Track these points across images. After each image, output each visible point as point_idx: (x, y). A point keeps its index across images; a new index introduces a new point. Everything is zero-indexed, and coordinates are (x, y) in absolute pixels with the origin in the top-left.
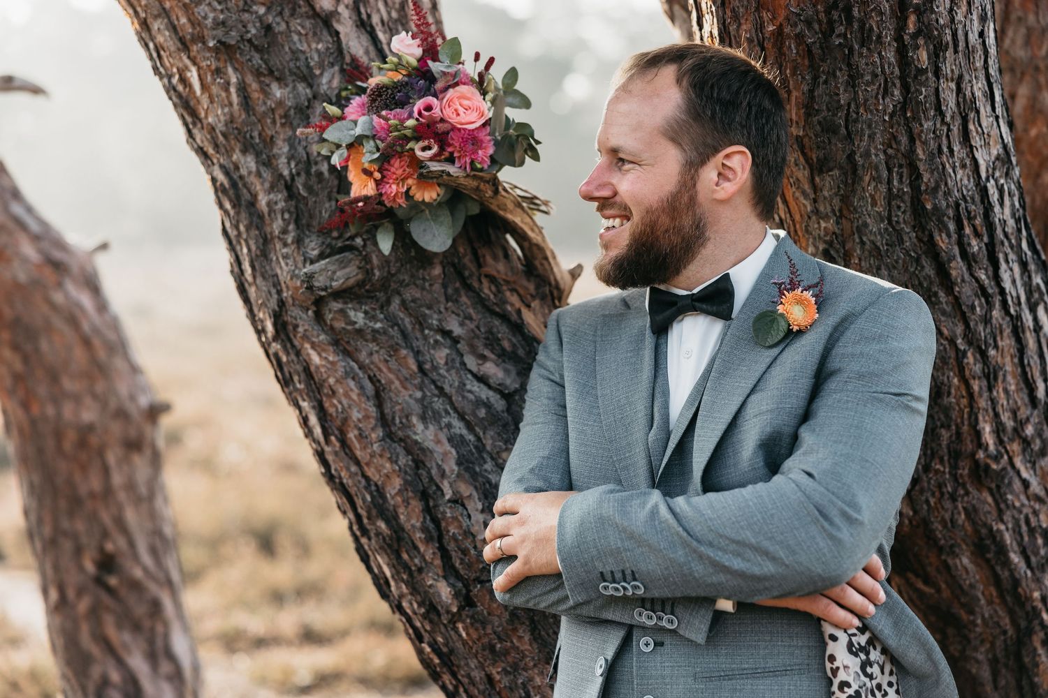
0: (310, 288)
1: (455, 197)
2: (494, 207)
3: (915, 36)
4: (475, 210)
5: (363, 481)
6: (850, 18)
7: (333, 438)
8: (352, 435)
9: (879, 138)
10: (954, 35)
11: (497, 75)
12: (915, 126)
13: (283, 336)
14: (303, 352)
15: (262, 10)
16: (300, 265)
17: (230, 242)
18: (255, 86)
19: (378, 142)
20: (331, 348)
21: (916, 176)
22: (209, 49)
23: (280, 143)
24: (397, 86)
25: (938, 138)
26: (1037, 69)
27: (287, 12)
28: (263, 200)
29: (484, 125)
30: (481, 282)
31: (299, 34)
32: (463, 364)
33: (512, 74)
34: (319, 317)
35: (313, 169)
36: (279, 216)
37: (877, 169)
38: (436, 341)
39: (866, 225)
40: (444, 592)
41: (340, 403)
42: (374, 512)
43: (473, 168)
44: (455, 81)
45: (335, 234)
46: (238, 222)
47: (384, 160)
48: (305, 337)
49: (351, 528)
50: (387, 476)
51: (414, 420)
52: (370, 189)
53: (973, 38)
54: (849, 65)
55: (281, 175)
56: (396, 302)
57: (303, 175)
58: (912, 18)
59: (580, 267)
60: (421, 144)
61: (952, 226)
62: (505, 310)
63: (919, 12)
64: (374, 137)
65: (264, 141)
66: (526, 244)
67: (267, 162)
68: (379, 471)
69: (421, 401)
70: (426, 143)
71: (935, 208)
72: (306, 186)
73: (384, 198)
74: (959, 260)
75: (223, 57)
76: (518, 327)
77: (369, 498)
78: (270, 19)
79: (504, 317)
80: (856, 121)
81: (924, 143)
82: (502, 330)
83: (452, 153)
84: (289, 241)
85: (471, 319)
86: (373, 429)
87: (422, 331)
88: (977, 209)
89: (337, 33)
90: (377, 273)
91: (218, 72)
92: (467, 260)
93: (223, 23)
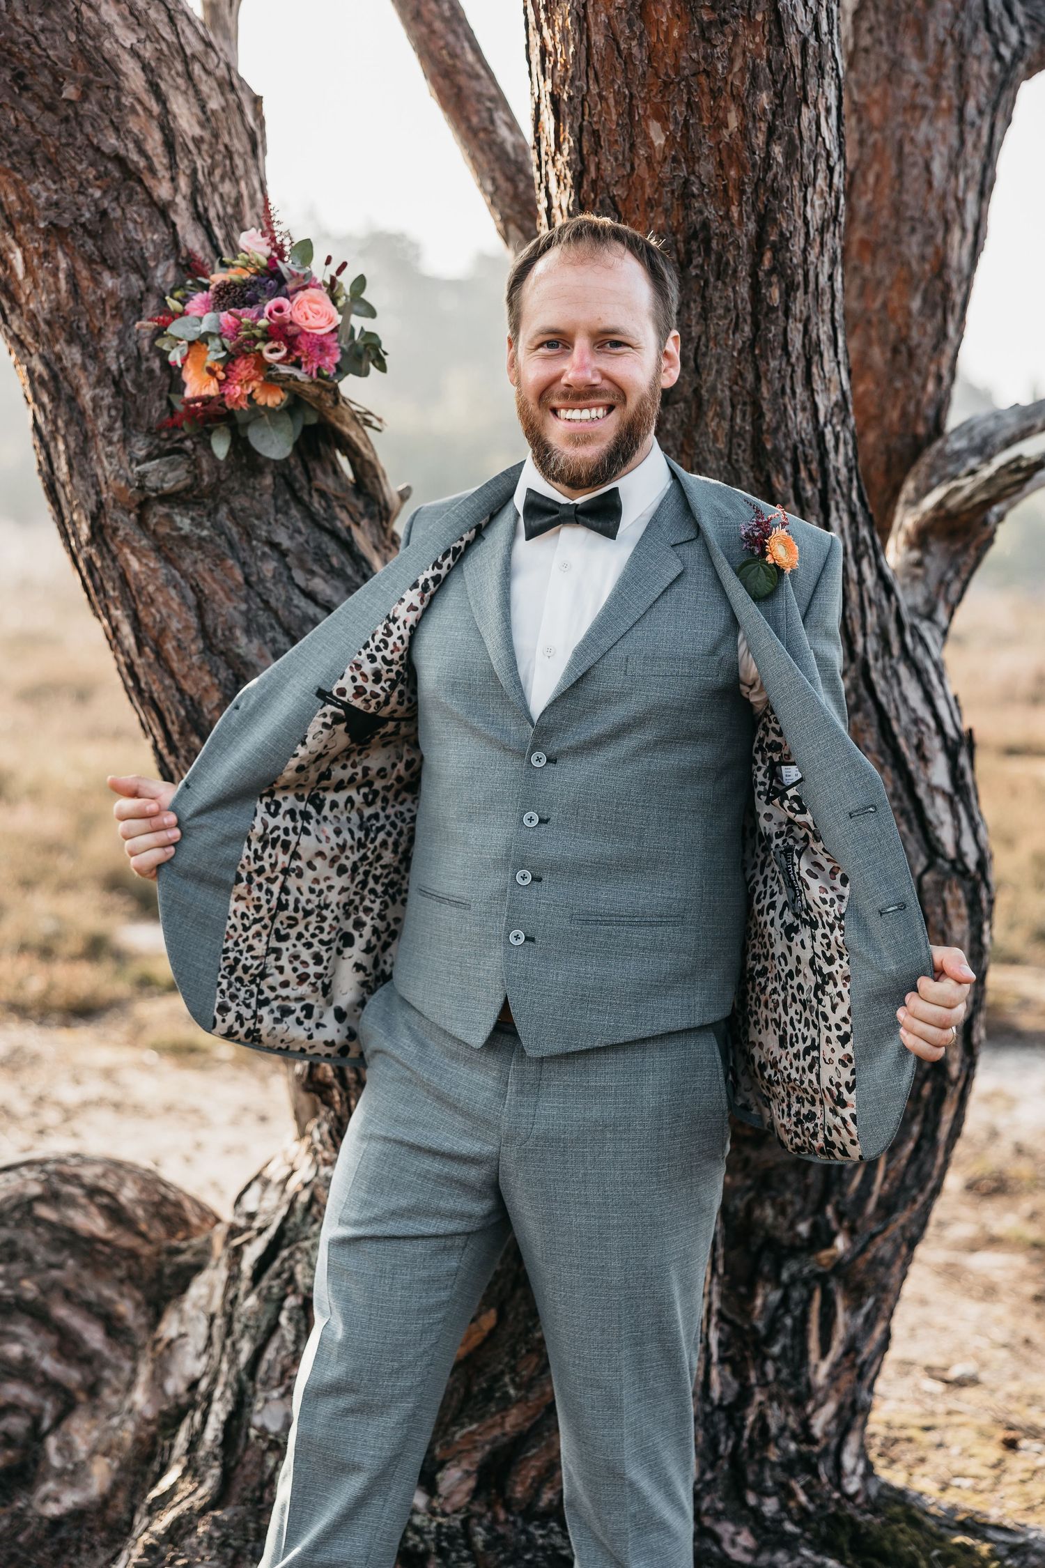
0: (141, 488)
1: (296, 403)
2: (332, 419)
3: (770, 273)
4: (313, 419)
5: (178, 696)
6: (708, 250)
7: (147, 649)
8: (169, 646)
9: (726, 374)
10: (806, 275)
11: (346, 280)
12: (762, 364)
13: (99, 540)
14: (121, 558)
15: (98, 194)
16: (125, 465)
17: (41, 438)
18: (85, 273)
19: (226, 341)
20: (153, 555)
21: (758, 415)
22: (38, 230)
23: (109, 335)
24: (245, 284)
25: (782, 378)
26: (869, 322)
27: (123, 198)
28: (87, 395)
29: (333, 331)
30: (310, 495)
31: (135, 222)
32: (291, 578)
33: (361, 282)
34: (142, 521)
35: (144, 366)
36: (105, 413)
37: (721, 405)
38: (264, 554)
39: (705, 461)
41: (159, 611)
42: (188, 727)
43: (320, 375)
44: (306, 283)
45: (164, 435)
46: (56, 417)
47: (229, 361)
48: (126, 541)
49: (155, 747)
50: (206, 690)
51: (238, 633)
52: (212, 389)
53: (823, 280)
54: (703, 297)
55: (108, 370)
56: (224, 510)
57: (133, 371)
58: (768, 255)
59: (408, 489)
60: (271, 345)
61: (789, 469)
62: (334, 526)
63: (776, 249)
64: (220, 335)
65: (91, 332)
66: (358, 461)
67: (93, 354)
68: (196, 685)
69: (245, 614)
70: (276, 345)
71: (775, 449)
72: (134, 382)
73: (226, 399)
74: (793, 503)
75: (53, 240)
76: (347, 546)
77: (183, 713)
78: (106, 204)
79: (334, 534)
80: (705, 355)
81: (770, 382)
82: (331, 547)
83: (298, 358)
84: (115, 439)
85: (300, 532)
86: (193, 640)
87: (249, 542)
88: (813, 453)
89: (174, 225)
90: (206, 478)
91: (46, 255)
92: (298, 472)
93: (57, 204)
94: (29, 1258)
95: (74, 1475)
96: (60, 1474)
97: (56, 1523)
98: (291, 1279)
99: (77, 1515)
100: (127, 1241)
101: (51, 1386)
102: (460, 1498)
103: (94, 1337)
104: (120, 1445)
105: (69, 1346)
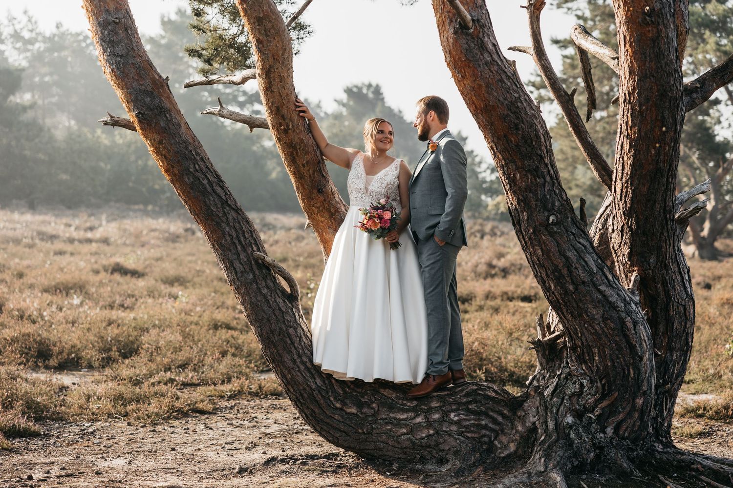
27: (541, 163)
32: (576, 239)
34: (546, 229)
36: (539, 207)
38: (570, 234)
40: (571, 287)
41: (549, 247)
48: (542, 233)
51: (566, 251)
75: (528, 172)
78: (538, 164)
84: (541, 212)
89: (548, 168)
91: (525, 175)
93: (529, 165)
94: (481, 402)
95: (506, 447)
96: (501, 448)
97: (504, 458)
98: (565, 393)
99: (509, 455)
100: (500, 397)
101: (492, 430)
102: (610, 434)
103: (500, 419)
104: (516, 440)
105: (495, 421)
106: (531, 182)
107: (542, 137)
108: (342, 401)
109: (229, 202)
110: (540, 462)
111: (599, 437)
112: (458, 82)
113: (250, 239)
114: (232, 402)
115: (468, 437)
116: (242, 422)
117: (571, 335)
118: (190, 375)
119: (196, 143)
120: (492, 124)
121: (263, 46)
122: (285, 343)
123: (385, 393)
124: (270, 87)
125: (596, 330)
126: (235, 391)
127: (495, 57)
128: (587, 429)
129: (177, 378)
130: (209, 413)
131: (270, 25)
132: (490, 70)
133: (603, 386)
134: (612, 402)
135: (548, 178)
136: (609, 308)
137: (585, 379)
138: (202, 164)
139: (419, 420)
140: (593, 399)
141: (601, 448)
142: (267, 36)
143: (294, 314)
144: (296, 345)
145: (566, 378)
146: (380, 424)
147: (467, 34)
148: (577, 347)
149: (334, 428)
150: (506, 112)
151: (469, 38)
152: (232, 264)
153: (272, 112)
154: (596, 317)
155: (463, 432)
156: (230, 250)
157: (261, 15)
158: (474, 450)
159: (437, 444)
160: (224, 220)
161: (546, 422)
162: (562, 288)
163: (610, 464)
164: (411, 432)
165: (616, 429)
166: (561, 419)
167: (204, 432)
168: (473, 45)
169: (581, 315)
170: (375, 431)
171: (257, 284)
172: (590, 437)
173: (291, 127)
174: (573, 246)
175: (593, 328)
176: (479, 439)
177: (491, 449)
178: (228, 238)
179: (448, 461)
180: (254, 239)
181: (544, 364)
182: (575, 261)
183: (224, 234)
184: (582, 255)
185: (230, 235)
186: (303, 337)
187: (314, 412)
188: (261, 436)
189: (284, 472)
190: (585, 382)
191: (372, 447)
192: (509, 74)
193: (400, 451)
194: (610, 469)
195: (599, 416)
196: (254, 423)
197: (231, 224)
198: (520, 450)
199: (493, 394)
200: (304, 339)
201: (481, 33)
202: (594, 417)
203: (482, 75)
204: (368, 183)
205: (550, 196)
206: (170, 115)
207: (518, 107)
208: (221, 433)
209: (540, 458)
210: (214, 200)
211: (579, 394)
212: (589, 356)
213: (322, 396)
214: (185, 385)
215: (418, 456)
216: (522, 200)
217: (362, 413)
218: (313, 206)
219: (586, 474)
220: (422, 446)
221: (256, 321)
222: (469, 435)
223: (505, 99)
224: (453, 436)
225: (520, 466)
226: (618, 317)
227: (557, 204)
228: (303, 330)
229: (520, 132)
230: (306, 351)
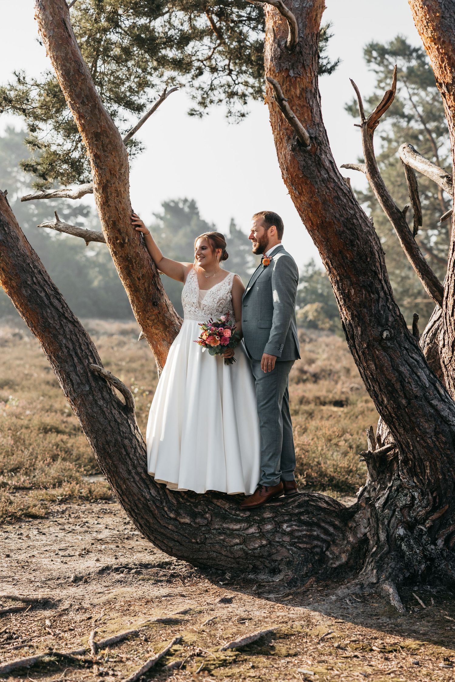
32: (409, 354)
40: (404, 402)
56: (396, 341)
69: (401, 362)
78: (372, 280)
91: (360, 291)
94: (313, 513)
95: (338, 558)
96: (332, 559)
97: (336, 568)
98: (396, 505)
99: (340, 566)
100: (332, 509)
101: (324, 541)
102: (441, 546)
103: (331, 530)
104: (347, 550)
105: (326, 532)
106: (366, 298)
107: (376, 253)
108: (176, 511)
109: (66, 315)
110: (372, 573)
111: (430, 549)
112: (295, 199)
113: (87, 351)
114: (64, 507)
115: (300, 547)
116: (74, 527)
117: (402, 449)
118: (22, 479)
119: (34, 256)
120: (328, 240)
121: (101, 162)
122: (121, 454)
123: (219, 504)
124: (107, 202)
125: (428, 443)
126: (66, 495)
127: (332, 174)
128: (418, 540)
129: (10, 482)
130: (42, 518)
131: (107, 141)
132: (327, 187)
133: (434, 498)
134: (443, 515)
135: (382, 294)
136: (441, 422)
137: (417, 491)
138: (39, 276)
139: (252, 530)
140: (424, 512)
141: (432, 560)
142: (105, 151)
143: (129, 426)
144: (131, 456)
145: (397, 490)
146: (213, 534)
147: (305, 151)
148: (408, 460)
149: (168, 538)
150: (341, 229)
151: (307, 155)
152: (68, 376)
153: (108, 226)
154: (428, 431)
155: (295, 543)
156: (67, 362)
157: (99, 131)
158: (306, 561)
159: (270, 555)
160: (61, 332)
161: (377, 534)
162: (394, 402)
163: (441, 575)
164: (244, 542)
165: (447, 541)
166: (392, 531)
167: (37, 538)
168: (310, 162)
169: (413, 429)
170: (208, 541)
171: (93, 395)
172: (421, 548)
173: (127, 241)
174: (406, 361)
175: (425, 442)
176: (311, 549)
177: (323, 559)
178: (65, 350)
179: (280, 571)
180: (91, 351)
181: (375, 476)
182: (408, 375)
183: (61, 346)
184: (415, 369)
185: (67, 347)
186: (138, 448)
187: (148, 522)
188: (93, 542)
189: (119, 581)
190: (416, 494)
191: (206, 557)
192: (345, 191)
193: (233, 561)
194: (441, 580)
195: (430, 528)
196: (85, 528)
197: (68, 336)
198: (352, 561)
199: (325, 505)
200: (139, 451)
201: (319, 151)
202: (425, 529)
203: (318, 192)
204: (201, 297)
205: (384, 312)
206: (9, 228)
207: (353, 224)
208: (54, 538)
209: (372, 570)
210: (51, 313)
211: (410, 507)
212: (420, 469)
213: (157, 506)
214: (17, 489)
215: (251, 566)
216: (356, 316)
217: (195, 523)
218: (148, 319)
219: (418, 586)
220: (255, 556)
221: (92, 432)
222: (301, 545)
223: (341, 216)
224: (285, 547)
225: (352, 577)
226: (450, 431)
227: (391, 319)
228: (138, 441)
229: (355, 249)
230: (141, 462)
